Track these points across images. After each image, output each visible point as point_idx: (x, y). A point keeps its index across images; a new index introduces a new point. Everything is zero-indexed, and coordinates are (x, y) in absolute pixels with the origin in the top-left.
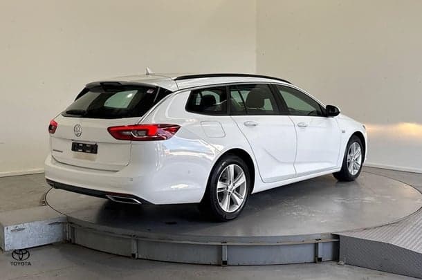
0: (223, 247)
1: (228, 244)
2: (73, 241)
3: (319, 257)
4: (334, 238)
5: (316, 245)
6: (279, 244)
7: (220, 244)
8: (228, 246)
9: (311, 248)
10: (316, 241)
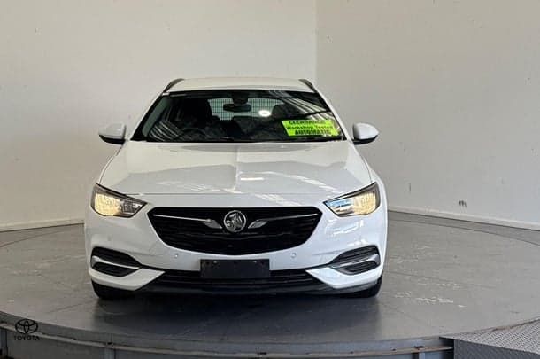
4: (445, 345)
5: (415, 356)
10: (416, 351)
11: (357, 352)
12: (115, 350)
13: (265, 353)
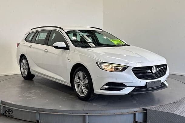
0: (86, 116)
1: (88, 114)
2: (4, 114)
3: (136, 120)
4: (144, 111)
5: (135, 114)
6: (115, 114)
7: (84, 114)
8: (88, 115)
9: (132, 116)
10: (135, 113)
11: (116, 113)
12: (40, 113)
13: (87, 114)
